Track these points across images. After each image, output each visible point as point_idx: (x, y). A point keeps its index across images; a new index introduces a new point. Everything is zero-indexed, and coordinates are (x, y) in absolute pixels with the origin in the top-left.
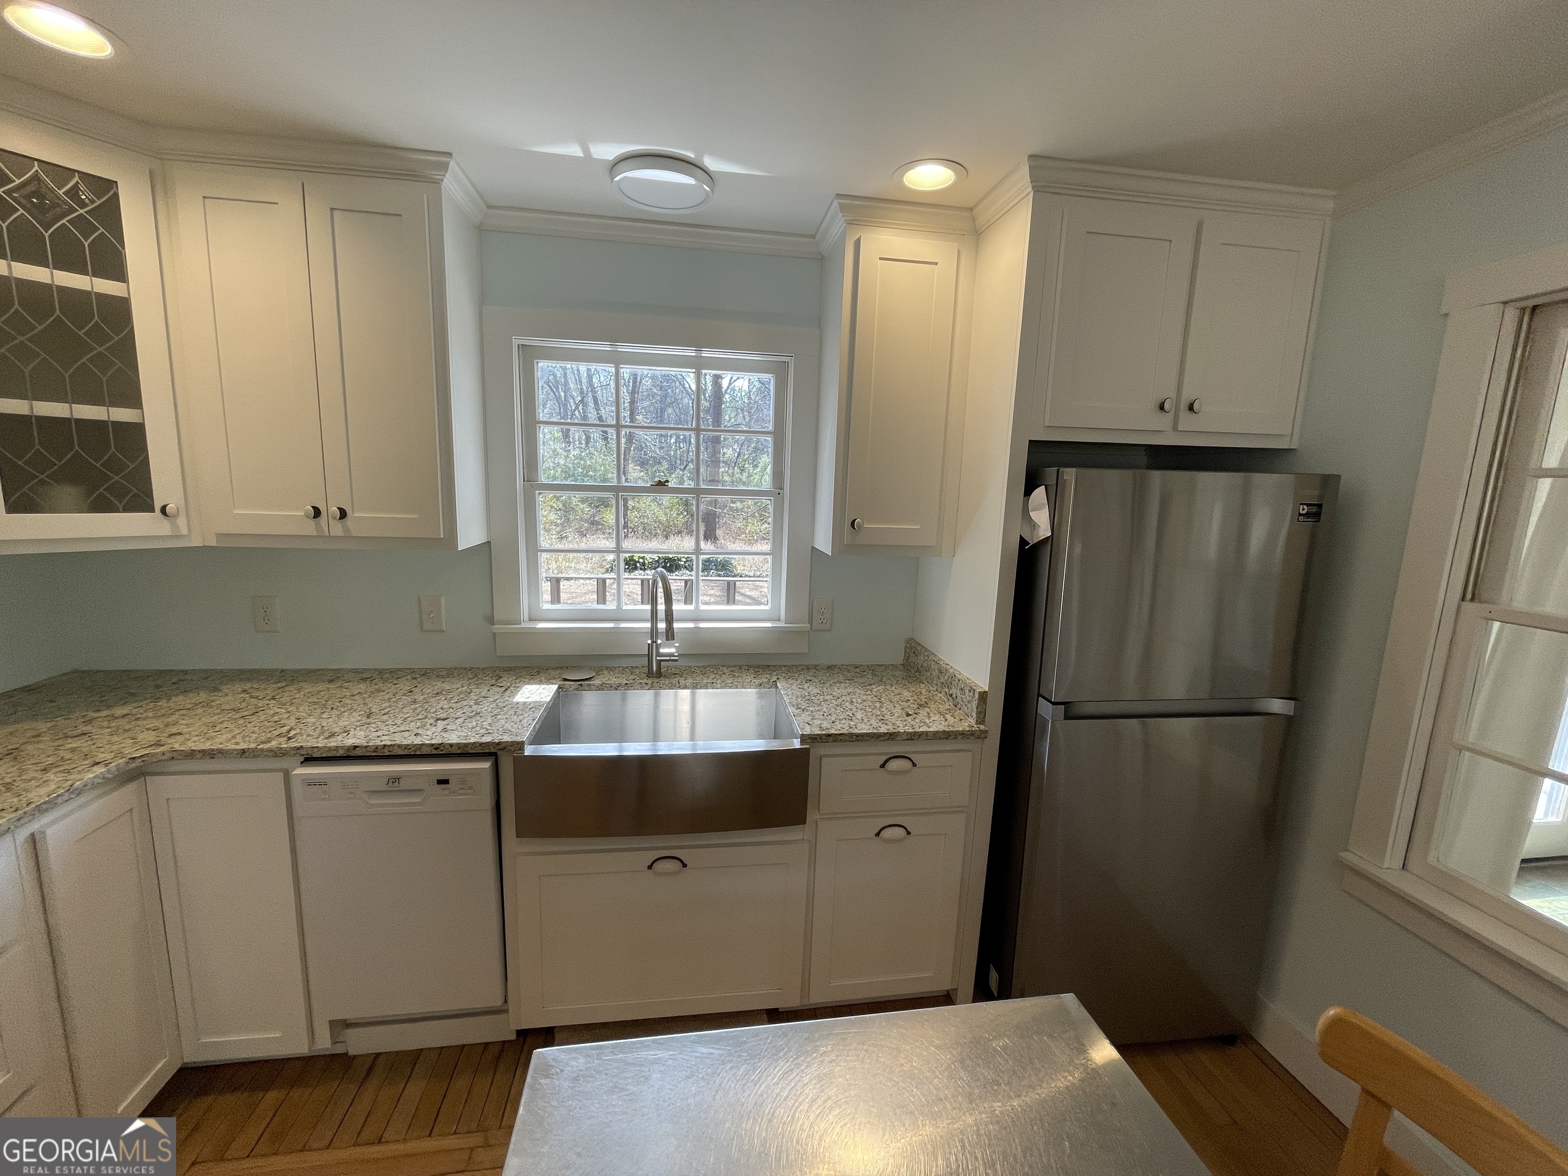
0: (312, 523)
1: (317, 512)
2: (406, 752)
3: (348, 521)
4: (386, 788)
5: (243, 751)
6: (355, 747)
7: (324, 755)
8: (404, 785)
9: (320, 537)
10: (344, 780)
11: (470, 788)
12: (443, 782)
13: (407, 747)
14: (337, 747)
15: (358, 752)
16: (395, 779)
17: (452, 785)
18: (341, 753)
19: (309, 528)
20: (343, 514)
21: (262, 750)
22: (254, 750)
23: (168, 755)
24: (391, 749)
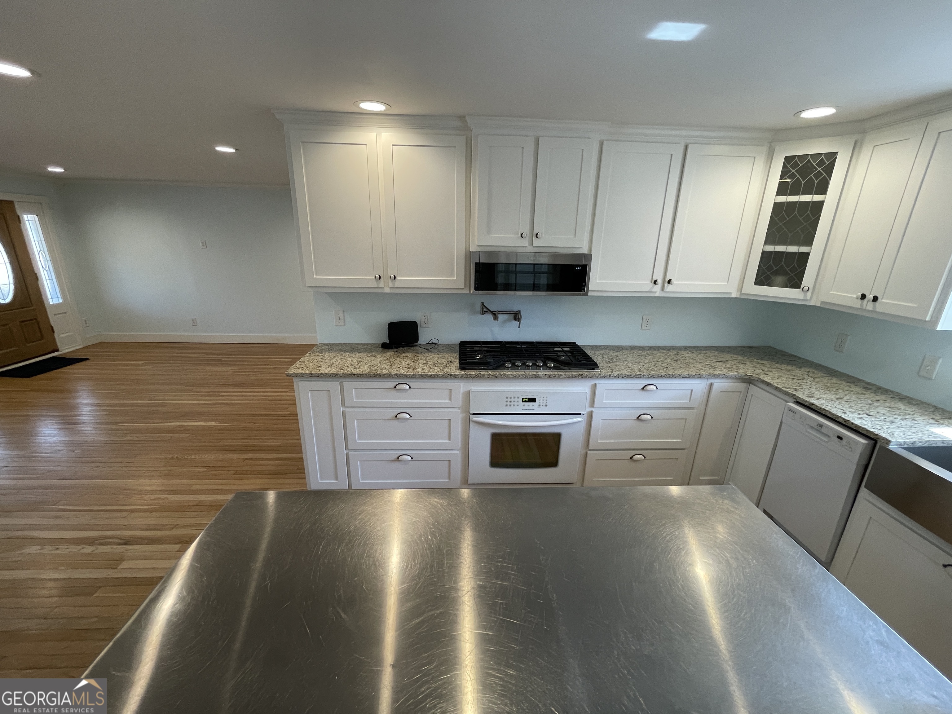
0: (860, 301)
1: (863, 297)
2: (831, 417)
3: (877, 303)
4: (816, 427)
5: (777, 388)
6: (813, 404)
7: (801, 402)
8: (823, 430)
9: (861, 309)
10: (802, 415)
11: (851, 448)
12: (840, 438)
13: (833, 414)
14: (807, 401)
15: (813, 407)
16: (821, 426)
17: (844, 442)
18: (806, 404)
19: (858, 304)
20: (875, 299)
21: (782, 390)
22: (780, 389)
23: (757, 379)
24: (826, 412)
